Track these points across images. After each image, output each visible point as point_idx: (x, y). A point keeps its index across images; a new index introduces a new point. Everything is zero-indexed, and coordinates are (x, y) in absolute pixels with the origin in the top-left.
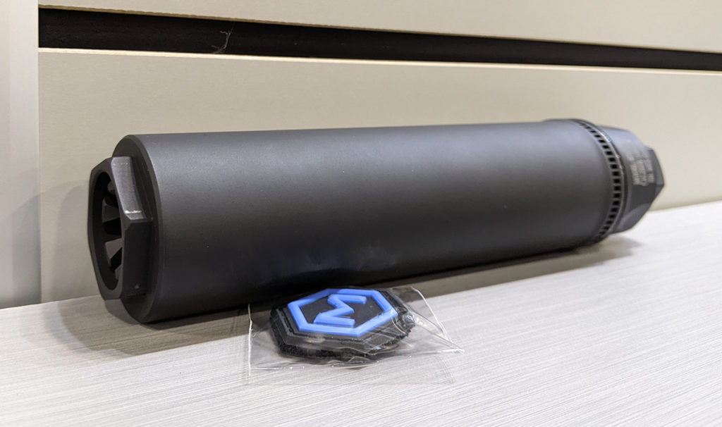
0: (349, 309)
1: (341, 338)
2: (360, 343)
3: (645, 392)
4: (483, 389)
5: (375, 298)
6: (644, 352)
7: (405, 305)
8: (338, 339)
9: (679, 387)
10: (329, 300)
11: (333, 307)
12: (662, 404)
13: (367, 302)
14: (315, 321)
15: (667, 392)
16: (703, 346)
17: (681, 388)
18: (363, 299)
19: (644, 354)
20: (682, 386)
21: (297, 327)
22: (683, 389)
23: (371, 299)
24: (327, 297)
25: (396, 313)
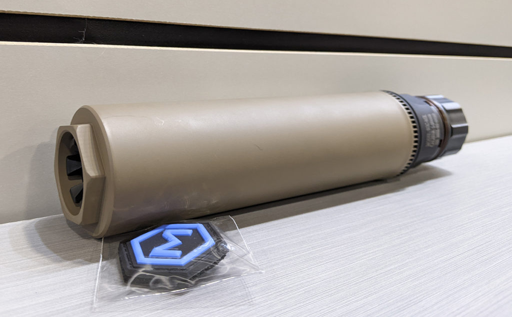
0: (177, 242)
1: (170, 268)
2: (184, 271)
3: (390, 302)
4: (269, 302)
5: (199, 230)
6: (392, 267)
7: (221, 235)
8: (168, 269)
9: (415, 297)
10: (163, 235)
11: (165, 241)
12: (402, 312)
13: (192, 234)
14: (150, 255)
15: (406, 301)
16: (435, 261)
17: (417, 297)
18: (190, 232)
19: (392, 269)
20: (418, 296)
21: (136, 261)
22: (419, 298)
23: (196, 231)
24: (162, 233)
25: (214, 242)
